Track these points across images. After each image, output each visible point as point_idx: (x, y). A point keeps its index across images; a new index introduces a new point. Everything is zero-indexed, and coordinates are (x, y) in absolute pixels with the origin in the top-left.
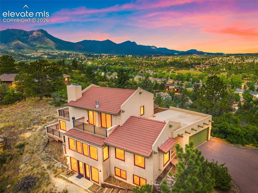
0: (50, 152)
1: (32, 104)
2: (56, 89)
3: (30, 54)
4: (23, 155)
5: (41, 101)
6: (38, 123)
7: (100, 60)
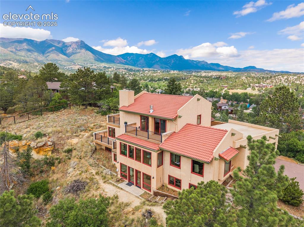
0: (98, 159)
1: (78, 112)
2: (102, 97)
3: (68, 67)
4: (71, 160)
5: (86, 109)
6: (85, 130)
7: (142, 75)
